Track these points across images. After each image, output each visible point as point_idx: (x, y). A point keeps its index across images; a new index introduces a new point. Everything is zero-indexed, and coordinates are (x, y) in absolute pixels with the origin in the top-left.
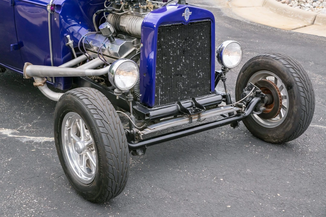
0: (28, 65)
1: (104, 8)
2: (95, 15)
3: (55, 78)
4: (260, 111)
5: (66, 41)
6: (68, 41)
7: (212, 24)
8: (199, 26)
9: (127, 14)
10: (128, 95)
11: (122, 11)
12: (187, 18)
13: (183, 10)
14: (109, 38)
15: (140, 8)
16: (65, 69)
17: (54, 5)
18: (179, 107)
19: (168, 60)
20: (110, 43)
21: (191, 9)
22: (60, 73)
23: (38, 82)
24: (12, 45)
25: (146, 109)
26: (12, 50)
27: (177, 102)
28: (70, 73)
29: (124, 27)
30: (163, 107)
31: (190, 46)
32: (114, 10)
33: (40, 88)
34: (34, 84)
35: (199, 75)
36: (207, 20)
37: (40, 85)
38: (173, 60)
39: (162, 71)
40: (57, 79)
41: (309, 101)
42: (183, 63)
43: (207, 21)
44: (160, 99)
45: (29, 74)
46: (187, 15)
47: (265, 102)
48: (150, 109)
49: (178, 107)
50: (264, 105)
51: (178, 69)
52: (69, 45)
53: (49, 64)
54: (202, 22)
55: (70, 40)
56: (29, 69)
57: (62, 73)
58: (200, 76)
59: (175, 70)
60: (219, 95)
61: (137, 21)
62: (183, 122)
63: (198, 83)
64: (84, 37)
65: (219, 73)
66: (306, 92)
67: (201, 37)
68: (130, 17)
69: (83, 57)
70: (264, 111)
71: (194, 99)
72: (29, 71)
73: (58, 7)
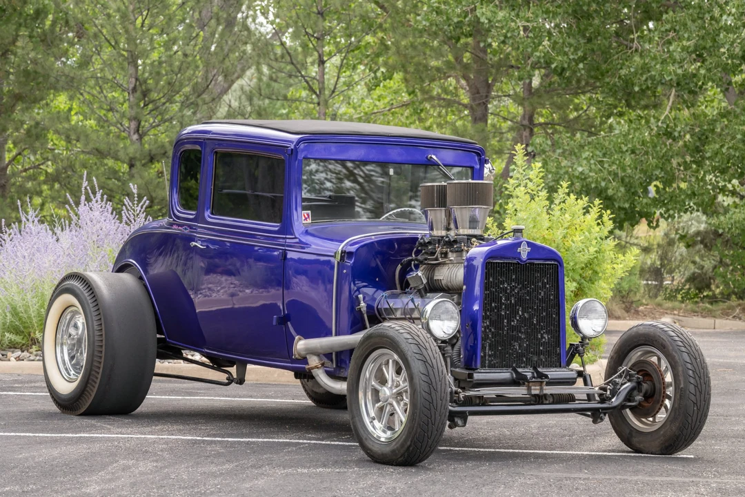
0: (300, 339)
2: (399, 267)
3: (337, 358)
5: (357, 303)
6: (359, 305)
7: (559, 268)
8: (542, 269)
9: (444, 264)
10: (445, 349)
11: (436, 259)
12: (524, 256)
13: (519, 244)
14: (419, 294)
15: (463, 250)
17: (345, 252)
18: (515, 376)
19: (499, 308)
20: (420, 299)
21: (529, 244)
23: (314, 361)
24: (275, 317)
26: (275, 323)
27: (511, 369)
29: (440, 280)
30: (491, 371)
32: (426, 259)
33: (315, 372)
34: (308, 366)
35: (542, 337)
36: (553, 262)
37: (316, 367)
38: (506, 309)
39: (490, 322)
40: (339, 361)
41: (701, 393)
42: (520, 316)
43: (553, 264)
44: (487, 362)
45: (301, 352)
46: (524, 252)
47: (644, 391)
48: (474, 371)
49: (513, 374)
51: (512, 323)
52: (360, 309)
53: (329, 335)
54: (545, 264)
55: (362, 302)
56: (302, 344)
58: (544, 340)
59: (509, 323)
60: (572, 371)
61: (458, 270)
63: (541, 348)
64: (382, 296)
65: (574, 345)
66: (697, 377)
67: (544, 285)
68: (449, 266)
71: (535, 368)
72: (302, 347)
73: (350, 254)
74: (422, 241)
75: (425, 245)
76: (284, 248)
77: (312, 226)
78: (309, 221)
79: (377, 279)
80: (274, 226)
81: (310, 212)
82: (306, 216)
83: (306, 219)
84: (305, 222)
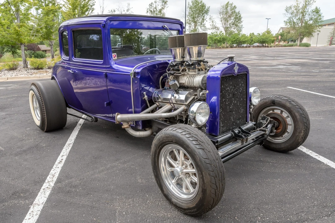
0: (118, 114)
1: (167, 72)
2: (162, 77)
3: (136, 122)
4: (274, 133)
5: (143, 96)
6: (144, 97)
7: (248, 75)
8: (241, 77)
9: (184, 75)
10: (202, 129)
11: (180, 73)
12: (236, 71)
13: (234, 65)
14: (176, 91)
15: (196, 68)
16: (144, 115)
17: (135, 72)
19: (225, 101)
21: (238, 65)
22: (142, 118)
23: (125, 126)
24: (105, 103)
25: (213, 137)
26: (105, 106)
27: (231, 131)
28: (150, 117)
29: (183, 83)
30: (224, 135)
31: (237, 90)
32: (175, 73)
33: (127, 129)
34: (123, 127)
35: (241, 111)
37: (127, 127)
38: (228, 101)
39: (222, 110)
40: (137, 122)
42: (233, 103)
43: (245, 74)
44: (221, 130)
45: (119, 120)
46: (236, 69)
47: (275, 127)
48: (216, 137)
49: (232, 134)
50: (275, 128)
51: (231, 108)
52: (145, 99)
53: (131, 113)
55: (145, 95)
56: (119, 117)
57: (144, 118)
59: (229, 108)
61: (194, 78)
62: (238, 145)
63: (240, 116)
64: (156, 93)
67: (242, 85)
68: (187, 76)
69: (154, 106)
70: (276, 132)
71: (240, 128)
72: (119, 118)
73: (138, 73)
74: (172, 64)
75: (174, 66)
76: (105, 72)
77: (117, 60)
78: (116, 58)
79: (151, 84)
80: (101, 61)
81: (116, 54)
82: (115, 56)
83: (114, 57)
84: (114, 59)
